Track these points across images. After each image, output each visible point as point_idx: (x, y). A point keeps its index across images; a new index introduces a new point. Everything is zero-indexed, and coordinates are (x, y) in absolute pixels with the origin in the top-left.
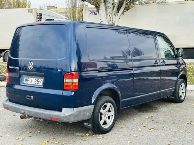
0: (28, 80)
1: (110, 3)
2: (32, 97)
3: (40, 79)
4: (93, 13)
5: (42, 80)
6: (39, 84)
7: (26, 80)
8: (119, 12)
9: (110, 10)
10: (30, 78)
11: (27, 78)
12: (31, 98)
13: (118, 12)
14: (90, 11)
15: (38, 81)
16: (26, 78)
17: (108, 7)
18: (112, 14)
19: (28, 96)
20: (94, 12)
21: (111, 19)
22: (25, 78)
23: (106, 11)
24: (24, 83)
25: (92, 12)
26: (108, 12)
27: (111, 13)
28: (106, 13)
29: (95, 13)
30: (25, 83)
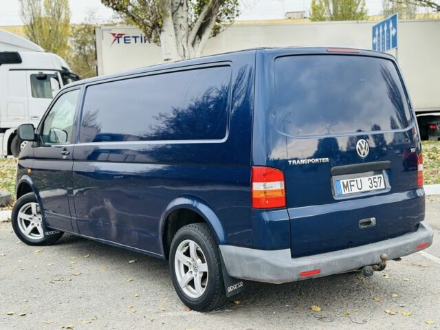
0: (352, 183)
1: (182, 17)
2: (373, 219)
3: (377, 176)
4: (122, 40)
5: (382, 176)
6: (378, 188)
7: (346, 187)
8: (202, 39)
10: (355, 179)
11: (349, 180)
12: (369, 222)
13: (200, 37)
14: (114, 35)
15: (375, 180)
16: (345, 181)
17: (178, 27)
18: (187, 42)
19: (364, 220)
20: (123, 36)
21: (187, 54)
22: (341, 181)
23: (176, 35)
24: (343, 193)
25: (118, 38)
26: (179, 36)
27: (186, 40)
28: (177, 40)
29: (125, 40)
30: (347, 192)
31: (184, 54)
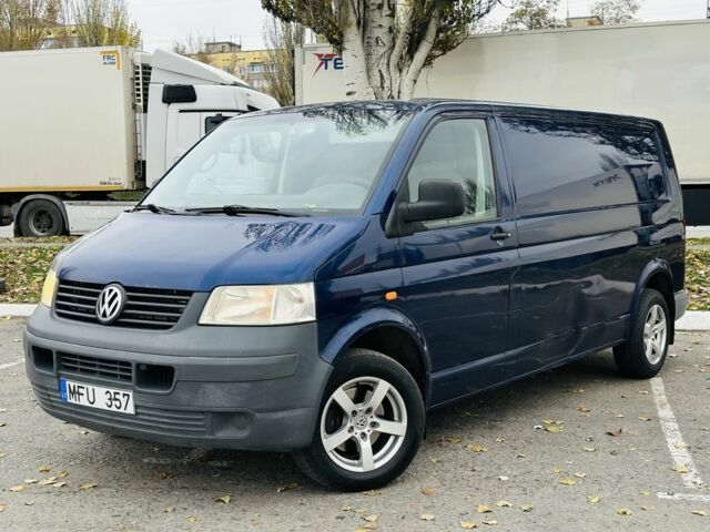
1: (380, 26)
8: (414, 60)
9: (381, 50)
13: (412, 58)
17: (373, 42)
18: (388, 65)
21: (387, 84)
23: (368, 55)
27: (386, 61)
28: (367, 63)
31: (382, 83)
